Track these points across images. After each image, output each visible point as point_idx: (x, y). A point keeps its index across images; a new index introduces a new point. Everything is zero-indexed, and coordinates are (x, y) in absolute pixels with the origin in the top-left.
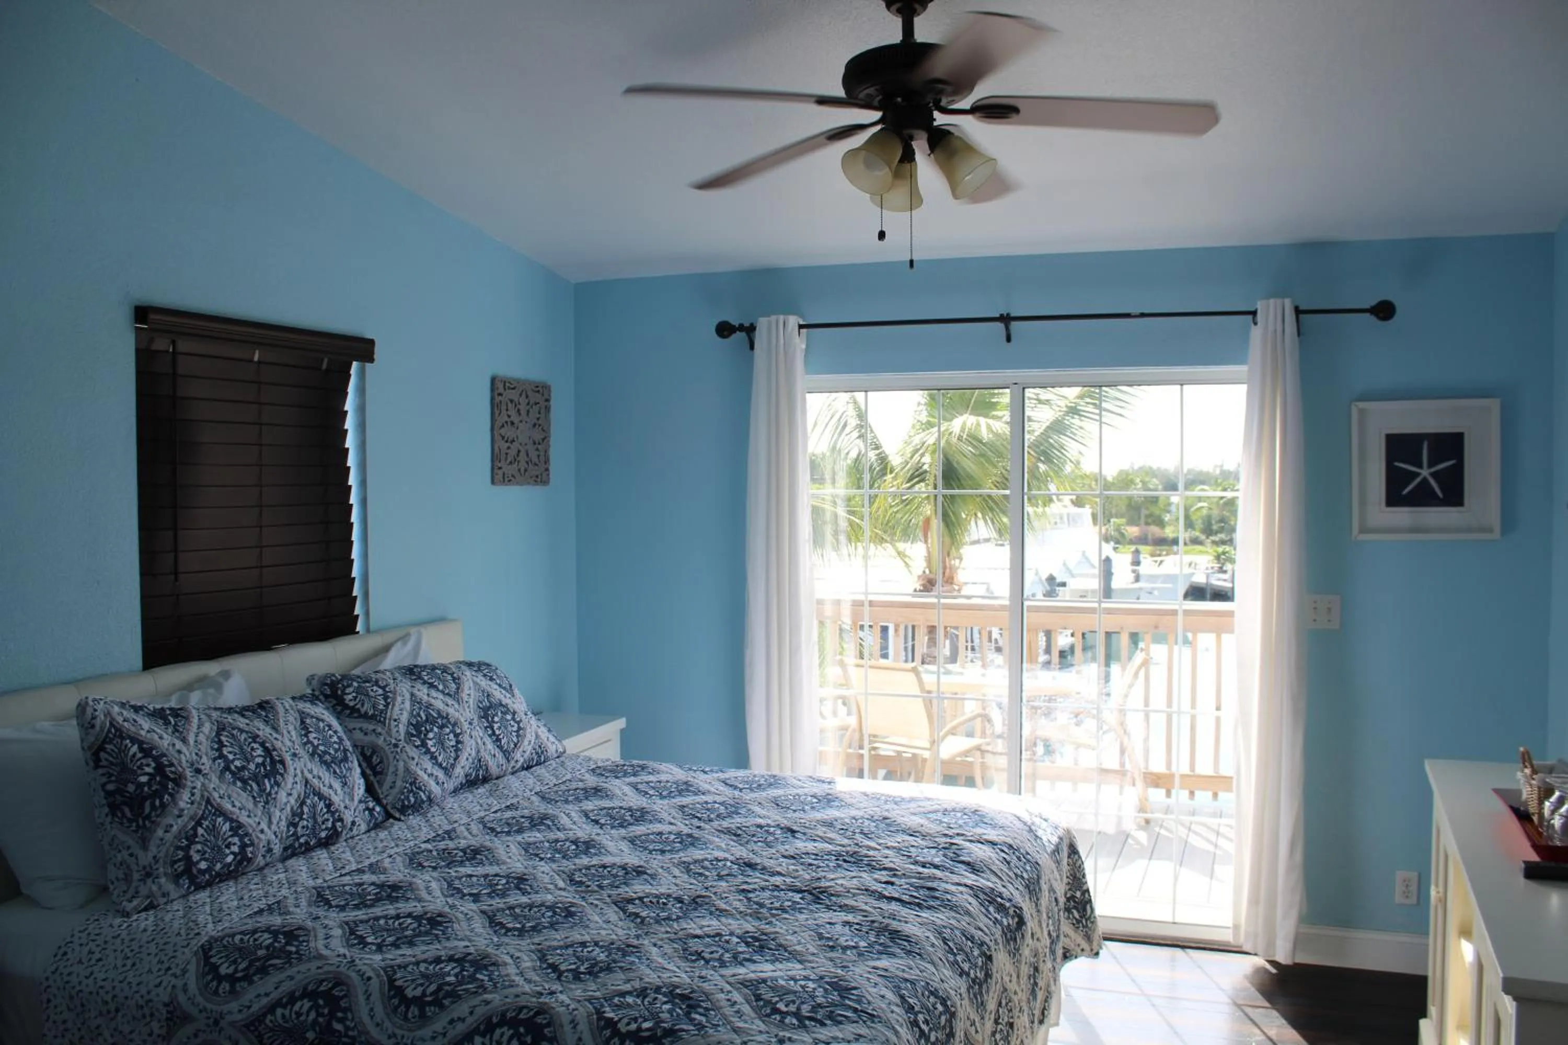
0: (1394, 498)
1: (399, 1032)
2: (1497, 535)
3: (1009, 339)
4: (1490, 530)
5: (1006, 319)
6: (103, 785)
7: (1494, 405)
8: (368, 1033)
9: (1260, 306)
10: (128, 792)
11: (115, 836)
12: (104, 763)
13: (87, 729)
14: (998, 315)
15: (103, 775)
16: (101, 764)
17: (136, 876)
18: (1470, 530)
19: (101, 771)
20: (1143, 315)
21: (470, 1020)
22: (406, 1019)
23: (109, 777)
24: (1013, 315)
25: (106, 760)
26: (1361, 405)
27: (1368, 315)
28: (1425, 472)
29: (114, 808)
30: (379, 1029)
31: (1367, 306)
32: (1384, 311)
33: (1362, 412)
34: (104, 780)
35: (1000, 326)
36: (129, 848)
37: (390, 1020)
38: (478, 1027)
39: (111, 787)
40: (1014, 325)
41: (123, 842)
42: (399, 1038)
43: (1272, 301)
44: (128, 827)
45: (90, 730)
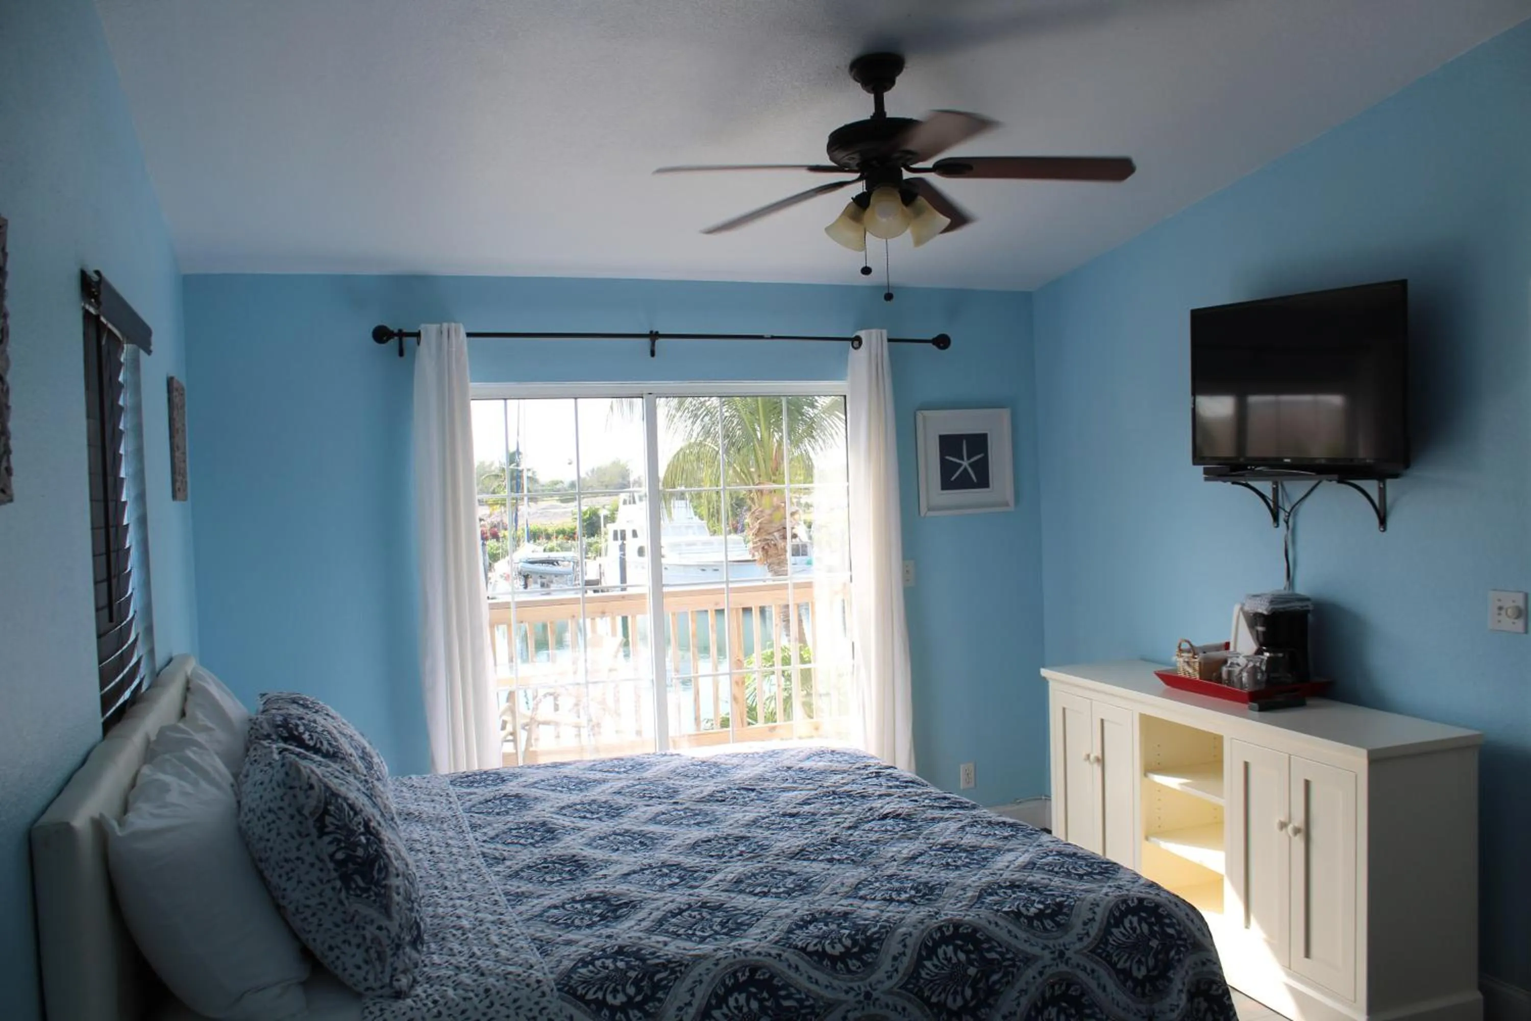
0: (947, 484)
1: (854, 985)
2: (1012, 508)
3: (653, 354)
4: (1007, 505)
5: (654, 336)
6: (332, 856)
7: (1006, 414)
8: (822, 997)
9: (862, 334)
10: (359, 857)
11: (356, 911)
12: (331, 828)
13: (306, 791)
14: (648, 333)
15: (330, 843)
16: (327, 830)
17: (389, 952)
18: (993, 505)
19: (327, 839)
20: (773, 337)
21: (909, 952)
22: (849, 971)
23: (338, 845)
24: (661, 332)
25: (332, 824)
26: (926, 413)
27: (931, 344)
28: (965, 463)
29: (346, 879)
30: (829, 989)
31: (931, 338)
32: (942, 342)
33: (924, 418)
34: (332, 848)
35: (646, 341)
36: (372, 921)
37: (836, 978)
38: (919, 954)
39: (340, 856)
40: (660, 342)
41: (365, 917)
42: (856, 988)
43: (874, 331)
44: (367, 898)
45: (310, 792)
